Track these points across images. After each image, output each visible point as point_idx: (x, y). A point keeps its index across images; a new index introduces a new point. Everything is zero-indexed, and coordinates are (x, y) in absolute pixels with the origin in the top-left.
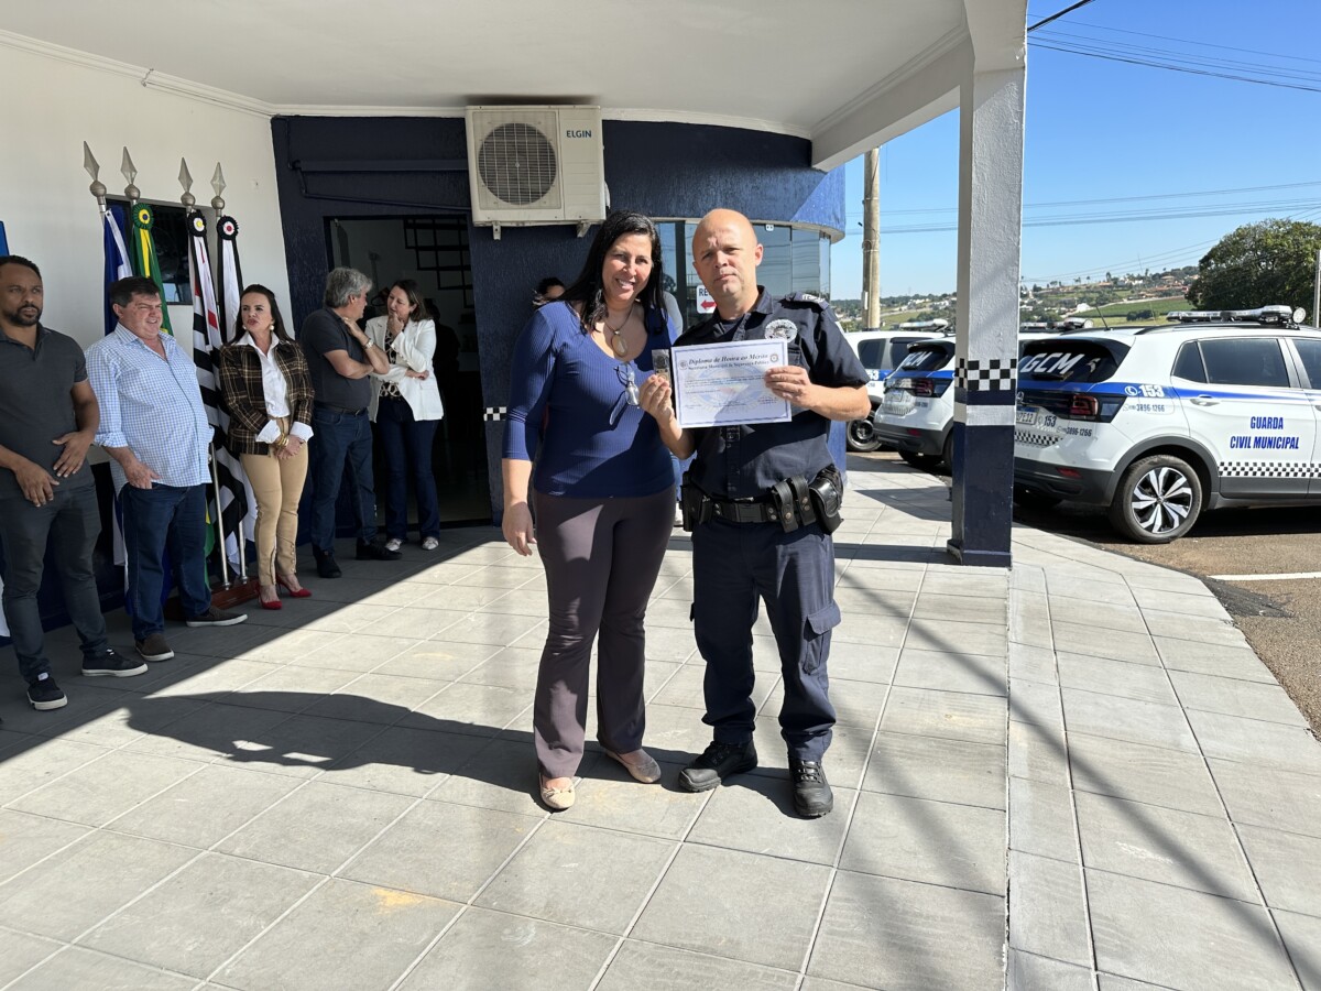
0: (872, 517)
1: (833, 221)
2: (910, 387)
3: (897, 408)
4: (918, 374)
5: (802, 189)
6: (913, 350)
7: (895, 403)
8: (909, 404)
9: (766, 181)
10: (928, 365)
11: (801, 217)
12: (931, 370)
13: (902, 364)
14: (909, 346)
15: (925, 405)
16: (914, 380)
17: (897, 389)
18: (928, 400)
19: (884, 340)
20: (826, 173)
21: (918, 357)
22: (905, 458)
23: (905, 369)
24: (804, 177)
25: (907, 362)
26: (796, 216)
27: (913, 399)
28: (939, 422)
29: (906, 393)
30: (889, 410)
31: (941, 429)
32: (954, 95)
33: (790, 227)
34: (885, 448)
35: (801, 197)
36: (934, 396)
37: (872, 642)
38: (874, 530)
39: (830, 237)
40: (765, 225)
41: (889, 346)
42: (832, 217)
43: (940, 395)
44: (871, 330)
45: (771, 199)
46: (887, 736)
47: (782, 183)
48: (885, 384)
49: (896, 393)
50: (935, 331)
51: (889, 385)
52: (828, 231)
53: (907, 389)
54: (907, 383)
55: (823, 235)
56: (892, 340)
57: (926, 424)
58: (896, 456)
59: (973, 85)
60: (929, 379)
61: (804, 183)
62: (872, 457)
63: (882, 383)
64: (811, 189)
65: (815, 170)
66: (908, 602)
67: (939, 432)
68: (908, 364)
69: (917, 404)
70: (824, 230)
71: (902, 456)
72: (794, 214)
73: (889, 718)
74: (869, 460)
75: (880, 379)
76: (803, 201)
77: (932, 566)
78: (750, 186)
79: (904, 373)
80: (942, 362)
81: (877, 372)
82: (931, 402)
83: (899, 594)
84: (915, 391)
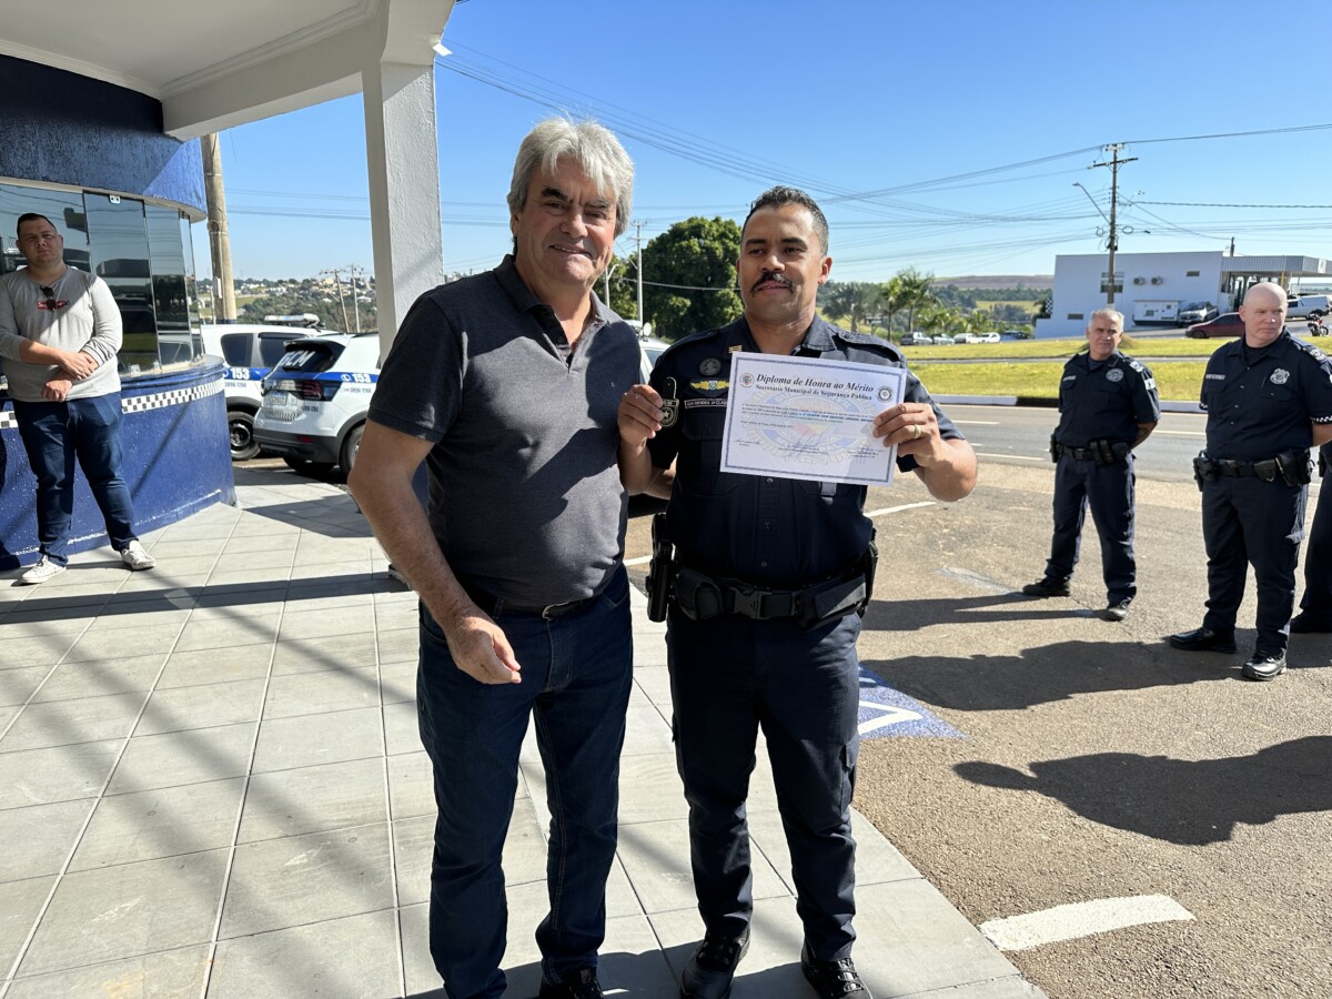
0: (290, 546)
1: (195, 199)
2: (294, 389)
3: (279, 412)
4: (305, 376)
5: (154, 158)
6: (290, 348)
7: (276, 407)
8: (295, 408)
9: (106, 141)
10: (312, 366)
11: (157, 191)
12: (318, 371)
13: (280, 364)
14: (286, 344)
15: (315, 409)
16: (297, 382)
17: (279, 391)
18: (317, 404)
19: (250, 336)
20: (181, 143)
21: (299, 356)
22: (291, 466)
23: (286, 369)
24: (156, 143)
25: (287, 360)
26: (151, 189)
27: (301, 403)
28: (333, 427)
29: (290, 396)
30: (269, 414)
31: (335, 434)
32: (356, 79)
33: (142, 201)
34: (264, 455)
35: (154, 167)
36: (323, 399)
37: (345, 706)
38: (297, 563)
39: (189, 218)
40: (108, 195)
41: (257, 342)
42: (194, 194)
43: (330, 399)
44: (228, 322)
45: (116, 165)
46: (404, 824)
47: (129, 147)
48: (263, 386)
49: (279, 396)
50: (305, 326)
51: (267, 385)
52: (188, 211)
53: (291, 392)
54: (290, 385)
55: (183, 214)
56: (260, 335)
57: (320, 431)
58: (281, 462)
59: (380, 75)
60: (315, 381)
61: (156, 151)
62: (252, 466)
63: (259, 383)
64: (166, 159)
65: (168, 137)
66: (368, 646)
67: (332, 438)
68: (289, 364)
69: (306, 408)
70: (183, 209)
71: (286, 461)
72: (147, 186)
73: (398, 801)
74: (251, 470)
75: (254, 377)
76: (155, 172)
77: (379, 596)
78: (86, 145)
79: (284, 373)
80: (328, 364)
81: (246, 370)
82: (322, 406)
83: (354, 638)
84: (301, 395)
